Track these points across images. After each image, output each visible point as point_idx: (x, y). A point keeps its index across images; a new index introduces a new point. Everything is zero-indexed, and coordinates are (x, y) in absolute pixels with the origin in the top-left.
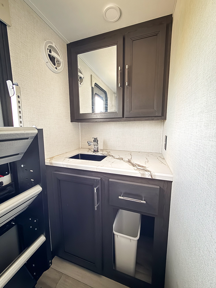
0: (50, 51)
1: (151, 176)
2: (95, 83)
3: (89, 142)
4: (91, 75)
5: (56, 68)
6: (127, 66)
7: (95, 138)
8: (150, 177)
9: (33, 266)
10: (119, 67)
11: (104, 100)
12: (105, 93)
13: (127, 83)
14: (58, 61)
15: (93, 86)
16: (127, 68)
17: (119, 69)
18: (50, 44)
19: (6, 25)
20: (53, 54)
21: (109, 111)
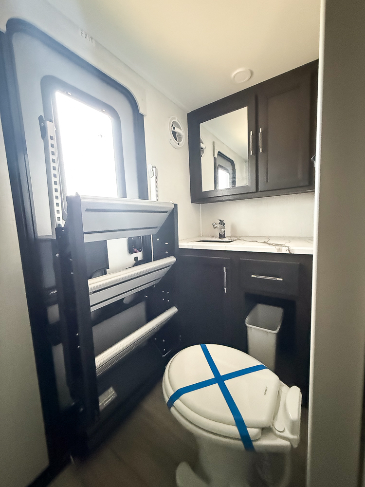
0: (174, 128)
1: (289, 250)
2: (219, 152)
3: (214, 224)
4: (213, 142)
5: (178, 144)
6: (261, 129)
7: (220, 220)
8: (288, 252)
9: (162, 340)
10: (251, 132)
11: (231, 171)
12: (232, 163)
13: (261, 149)
14: (180, 135)
15: (216, 156)
16: (261, 131)
17: (251, 134)
18: (174, 120)
19: (143, 116)
20: (177, 130)
21: (237, 185)
